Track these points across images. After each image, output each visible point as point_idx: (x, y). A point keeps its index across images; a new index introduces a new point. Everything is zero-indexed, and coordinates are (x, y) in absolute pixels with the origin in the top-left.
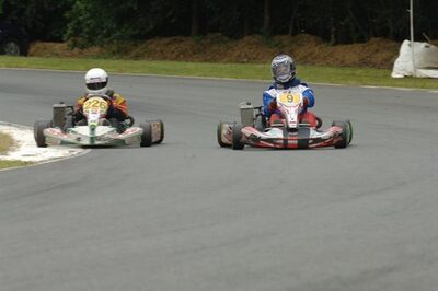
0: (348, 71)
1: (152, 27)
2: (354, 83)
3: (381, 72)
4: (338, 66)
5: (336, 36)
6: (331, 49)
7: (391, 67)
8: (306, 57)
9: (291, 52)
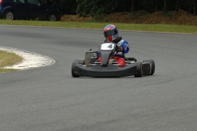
5: (196, 11)
6: (193, 17)
8: (182, 21)
9: (176, 19)
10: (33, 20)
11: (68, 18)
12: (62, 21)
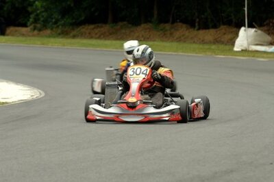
0: (206, 47)
1: (83, 18)
2: (210, 53)
3: (227, 47)
4: (200, 43)
5: (199, 25)
6: (195, 32)
7: (233, 44)
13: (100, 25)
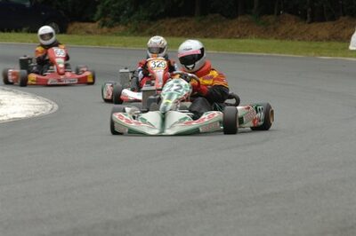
4: (312, 40)
5: (312, 16)
6: (307, 26)
8: (287, 33)
9: (275, 29)
10: (16, 31)
11: (81, 28)
12: (70, 33)
13: (184, 18)
